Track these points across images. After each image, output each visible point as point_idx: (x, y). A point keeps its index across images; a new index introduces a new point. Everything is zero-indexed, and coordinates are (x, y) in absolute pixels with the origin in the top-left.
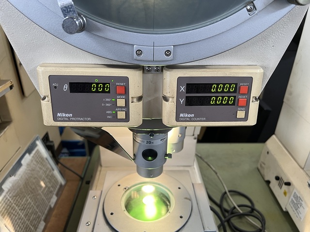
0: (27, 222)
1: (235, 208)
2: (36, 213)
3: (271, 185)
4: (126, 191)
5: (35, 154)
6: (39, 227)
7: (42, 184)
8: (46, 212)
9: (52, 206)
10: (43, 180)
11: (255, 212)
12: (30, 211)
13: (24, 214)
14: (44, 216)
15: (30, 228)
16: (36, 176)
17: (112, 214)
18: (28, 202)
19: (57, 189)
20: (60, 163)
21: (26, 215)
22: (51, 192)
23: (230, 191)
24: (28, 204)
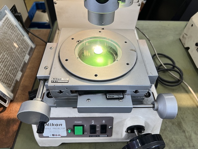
0: (6, 71)
1: (161, 65)
2: (13, 66)
3: (189, 51)
4: (79, 44)
5: (5, 21)
6: (17, 75)
7: (15, 45)
8: (22, 65)
9: (26, 62)
10: (16, 42)
11: (175, 68)
12: (8, 64)
13: (3, 65)
14: (20, 68)
15: (10, 75)
16: (8, 38)
17: (67, 60)
18: (5, 57)
19: (28, 50)
20: (31, 33)
21: (5, 66)
22: (24, 52)
23: (158, 54)
24: (5, 58)
